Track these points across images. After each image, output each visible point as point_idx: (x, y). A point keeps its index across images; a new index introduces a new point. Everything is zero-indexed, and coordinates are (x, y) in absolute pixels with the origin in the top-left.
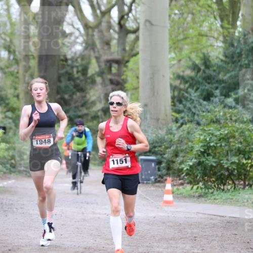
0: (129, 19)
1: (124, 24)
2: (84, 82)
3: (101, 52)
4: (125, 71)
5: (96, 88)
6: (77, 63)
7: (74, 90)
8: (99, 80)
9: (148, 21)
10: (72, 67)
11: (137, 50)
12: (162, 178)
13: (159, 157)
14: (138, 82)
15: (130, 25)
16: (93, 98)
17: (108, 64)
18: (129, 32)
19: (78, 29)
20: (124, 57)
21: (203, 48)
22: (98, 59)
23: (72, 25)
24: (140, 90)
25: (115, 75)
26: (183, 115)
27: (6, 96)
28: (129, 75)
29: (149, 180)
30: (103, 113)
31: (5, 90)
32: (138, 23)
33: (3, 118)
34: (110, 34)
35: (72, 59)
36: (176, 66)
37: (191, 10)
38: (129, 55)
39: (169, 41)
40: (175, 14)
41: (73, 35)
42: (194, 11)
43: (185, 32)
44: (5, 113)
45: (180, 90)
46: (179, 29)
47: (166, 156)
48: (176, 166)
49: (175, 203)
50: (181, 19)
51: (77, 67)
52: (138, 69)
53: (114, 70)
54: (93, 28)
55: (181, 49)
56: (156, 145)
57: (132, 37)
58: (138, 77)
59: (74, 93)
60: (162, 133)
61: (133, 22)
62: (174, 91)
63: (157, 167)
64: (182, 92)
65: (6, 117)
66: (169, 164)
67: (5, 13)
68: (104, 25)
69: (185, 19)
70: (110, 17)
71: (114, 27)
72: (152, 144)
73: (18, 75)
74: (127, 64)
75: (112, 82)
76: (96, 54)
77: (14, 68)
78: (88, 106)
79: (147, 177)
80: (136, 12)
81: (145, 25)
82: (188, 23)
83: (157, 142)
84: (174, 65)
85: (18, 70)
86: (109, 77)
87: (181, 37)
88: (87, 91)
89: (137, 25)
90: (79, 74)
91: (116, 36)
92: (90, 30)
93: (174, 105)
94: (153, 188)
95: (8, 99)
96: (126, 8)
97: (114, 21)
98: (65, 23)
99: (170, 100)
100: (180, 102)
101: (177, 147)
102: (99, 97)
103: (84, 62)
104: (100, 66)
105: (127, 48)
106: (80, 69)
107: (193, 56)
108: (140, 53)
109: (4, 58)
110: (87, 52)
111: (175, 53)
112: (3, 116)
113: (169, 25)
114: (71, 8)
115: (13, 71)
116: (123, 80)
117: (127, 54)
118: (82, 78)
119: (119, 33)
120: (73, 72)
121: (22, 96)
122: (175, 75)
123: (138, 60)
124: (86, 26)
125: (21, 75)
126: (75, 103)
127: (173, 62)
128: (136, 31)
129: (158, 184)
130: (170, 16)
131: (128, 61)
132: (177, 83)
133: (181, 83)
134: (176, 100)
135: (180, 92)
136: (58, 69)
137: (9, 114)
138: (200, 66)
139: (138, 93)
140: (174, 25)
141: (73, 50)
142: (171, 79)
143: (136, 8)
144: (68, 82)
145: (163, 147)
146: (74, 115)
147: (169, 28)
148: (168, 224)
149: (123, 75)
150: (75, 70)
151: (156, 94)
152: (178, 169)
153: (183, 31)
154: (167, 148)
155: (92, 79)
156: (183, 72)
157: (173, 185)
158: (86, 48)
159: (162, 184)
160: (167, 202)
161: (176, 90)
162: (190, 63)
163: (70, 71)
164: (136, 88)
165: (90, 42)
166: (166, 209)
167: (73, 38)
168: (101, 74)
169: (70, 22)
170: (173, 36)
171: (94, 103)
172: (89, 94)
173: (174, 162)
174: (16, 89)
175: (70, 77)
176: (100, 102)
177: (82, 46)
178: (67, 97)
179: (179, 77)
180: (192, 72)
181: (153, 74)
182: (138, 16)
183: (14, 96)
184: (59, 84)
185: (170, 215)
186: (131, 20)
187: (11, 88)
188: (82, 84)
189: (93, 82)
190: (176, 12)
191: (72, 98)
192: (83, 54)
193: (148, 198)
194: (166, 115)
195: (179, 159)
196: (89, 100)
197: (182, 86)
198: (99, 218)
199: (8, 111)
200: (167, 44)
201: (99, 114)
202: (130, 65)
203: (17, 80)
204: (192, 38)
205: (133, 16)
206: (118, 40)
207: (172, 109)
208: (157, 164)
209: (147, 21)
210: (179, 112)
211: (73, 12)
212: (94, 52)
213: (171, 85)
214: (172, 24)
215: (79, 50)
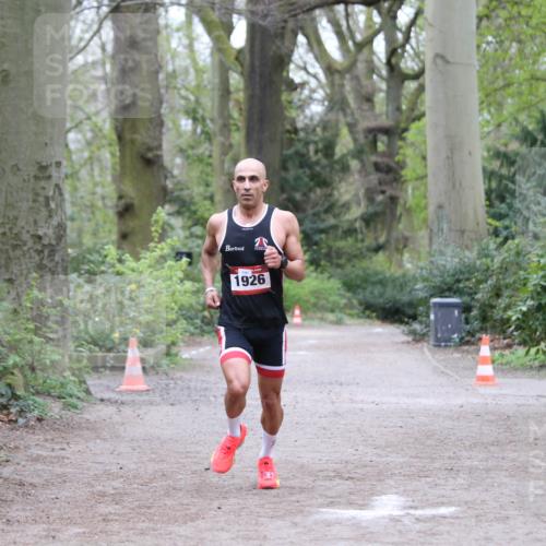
0: (406, 55)
1: (398, 64)
2: (328, 169)
3: (357, 116)
4: (401, 147)
5: (351, 180)
6: (316, 135)
7: (312, 184)
8: (354, 164)
9: (440, 57)
10: (307, 144)
11: (422, 109)
12: (473, 336)
13: (466, 299)
14: (426, 166)
15: (408, 64)
16: (346, 198)
17: (371, 137)
18: (405, 77)
19: (315, 76)
20: (398, 122)
21: (538, 102)
22: (351, 127)
23: (305, 69)
24: (430, 179)
25: (383, 154)
26: (507, 222)
27: (192, 198)
28: (408, 154)
29: (450, 340)
30: (363, 224)
31: (188, 189)
32: (423, 62)
33: (186, 238)
34: (373, 83)
35: (305, 129)
36: (492, 135)
37: (516, 34)
38: (407, 119)
39: (479, 90)
40: (488, 43)
41: (307, 87)
42: (523, 37)
43: (507, 75)
44: (190, 228)
45: (501, 177)
46: (495, 69)
47: (479, 296)
48: (497, 314)
49: (497, 380)
50: (499, 52)
51: (316, 143)
52: (425, 142)
53: (381, 147)
54: (341, 73)
55: (500, 106)
56: (461, 277)
57: (411, 86)
58: (424, 158)
59: (310, 190)
60: (471, 255)
61: (413, 60)
62: (490, 180)
63: (463, 316)
64: (505, 182)
65: (192, 235)
66: (484, 311)
67: (186, 51)
68: (361, 67)
69: (506, 51)
70: (372, 52)
71: (378, 69)
72: (453, 275)
73: (210, 161)
74: (405, 135)
75: (377, 167)
76: (349, 119)
77: (204, 149)
78: (336, 211)
79: (446, 335)
80: (418, 42)
81: (434, 62)
82: (511, 59)
83: (462, 273)
84: (489, 133)
85: (211, 151)
86: (373, 158)
87: (501, 83)
88: (334, 185)
89: (420, 65)
90: (320, 155)
91: (384, 86)
92: (337, 77)
93: (491, 205)
94: (457, 355)
95: (194, 204)
96: (400, 36)
97: (379, 59)
98: (292, 66)
99: (483, 196)
100: (502, 199)
101: (498, 279)
102: (356, 195)
103: (327, 134)
104: (355, 140)
105: (404, 107)
106: (320, 146)
107: (522, 117)
108: (427, 114)
109: (185, 132)
110: (332, 116)
111: (489, 112)
112: (187, 233)
113: (476, 63)
114: (301, 39)
115: (202, 154)
116: (398, 163)
117: (404, 117)
118: (324, 162)
119: (388, 80)
120: (308, 151)
121: (218, 198)
122: (491, 153)
123: (424, 126)
124: (330, 69)
125: (215, 160)
126: (313, 208)
127: (486, 129)
128: (418, 75)
129: (466, 348)
130: (478, 47)
131: (406, 130)
132: (496, 165)
133: (502, 165)
134: (493, 196)
135: (500, 181)
136: (282, 149)
137: (198, 230)
138: (535, 134)
139: (426, 185)
140: (487, 62)
141: (308, 112)
142: (483, 158)
143: (417, 34)
144: (301, 171)
145: (474, 280)
146: (311, 229)
147: (478, 68)
148: (486, 417)
149: (398, 154)
150: (312, 148)
151: (458, 185)
152: (502, 319)
153: (503, 74)
154: (479, 282)
155: (343, 164)
156: (506, 145)
157: (493, 349)
158: (330, 109)
159: (473, 347)
160: (484, 379)
161: (493, 178)
162: (518, 129)
163: (304, 151)
164: (423, 177)
165: (337, 98)
166: (482, 390)
167: (306, 92)
168: (358, 153)
169: (302, 64)
170: (486, 83)
171: (346, 206)
172: (338, 189)
173: (493, 307)
174: (207, 185)
175: (303, 161)
176: (359, 204)
177: (323, 105)
178: (298, 196)
179: (498, 155)
180: (522, 145)
181: (452, 150)
182: (421, 49)
183: (205, 198)
184: (283, 174)
185: (489, 401)
186: (410, 55)
187: (199, 184)
188: (325, 173)
189: (345, 169)
190: (490, 38)
191: (308, 198)
192: (326, 119)
193: (448, 371)
194: (478, 224)
195: (502, 302)
196: (337, 201)
197: (504, 171)
198: (362, 410)
199: (196, 225)
200: (475, 96)
201: (357, 225)
202: (410, 136)
203: (209, 169)
204: (521, 84)
205: (412, 48)
206: (388, 92)
207: (487, 212)
208: (464, 312)
209: (437, 55)
210: (500, 217)
211: (306, 46)
212: (345, 115)
213: (484, 170)
214: (483, 61)
215: (317, 113)
